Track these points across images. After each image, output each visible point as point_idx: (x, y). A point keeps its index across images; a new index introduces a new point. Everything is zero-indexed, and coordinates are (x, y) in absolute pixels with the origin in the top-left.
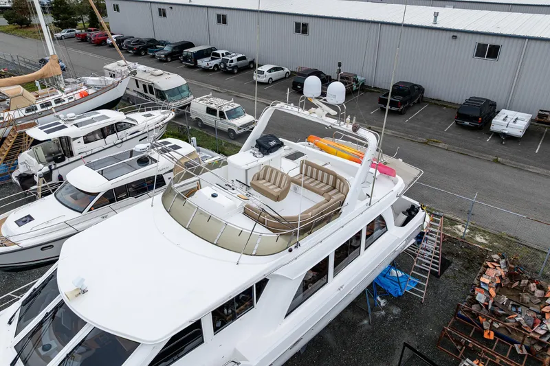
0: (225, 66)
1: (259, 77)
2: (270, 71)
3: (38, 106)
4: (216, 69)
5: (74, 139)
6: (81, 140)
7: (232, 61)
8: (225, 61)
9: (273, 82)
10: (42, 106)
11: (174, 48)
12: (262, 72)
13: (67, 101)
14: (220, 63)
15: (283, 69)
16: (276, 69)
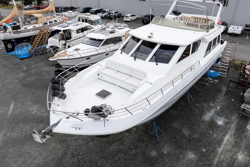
0: (110, 16)
1: (126, 19)
2: (131, 16)
3: (48, 22)
4: (105, 17)
5: (73, 31)
6: (75, 31)
7: (112, 13)
8: (109, 13)
9: (132, 21)
10: (50, 23)
11: (84, 10)
12: (127, 17)
13: (58, 21)
14: (107, 14)
15: (135, 16)
16: (133, 16)
